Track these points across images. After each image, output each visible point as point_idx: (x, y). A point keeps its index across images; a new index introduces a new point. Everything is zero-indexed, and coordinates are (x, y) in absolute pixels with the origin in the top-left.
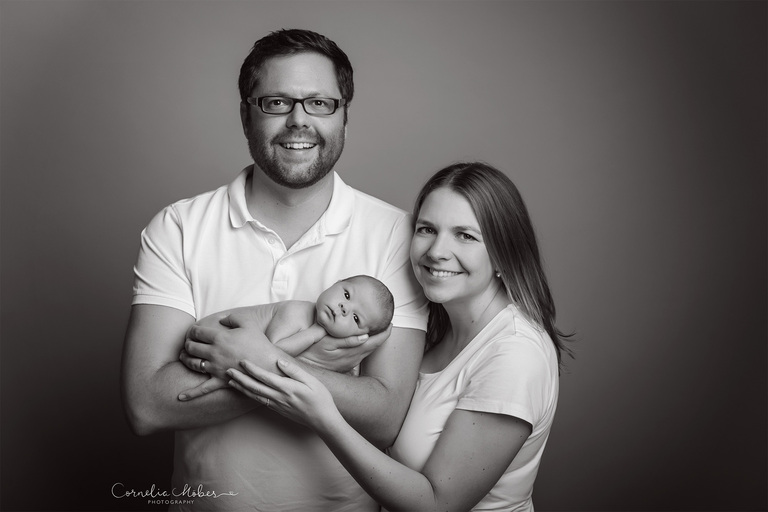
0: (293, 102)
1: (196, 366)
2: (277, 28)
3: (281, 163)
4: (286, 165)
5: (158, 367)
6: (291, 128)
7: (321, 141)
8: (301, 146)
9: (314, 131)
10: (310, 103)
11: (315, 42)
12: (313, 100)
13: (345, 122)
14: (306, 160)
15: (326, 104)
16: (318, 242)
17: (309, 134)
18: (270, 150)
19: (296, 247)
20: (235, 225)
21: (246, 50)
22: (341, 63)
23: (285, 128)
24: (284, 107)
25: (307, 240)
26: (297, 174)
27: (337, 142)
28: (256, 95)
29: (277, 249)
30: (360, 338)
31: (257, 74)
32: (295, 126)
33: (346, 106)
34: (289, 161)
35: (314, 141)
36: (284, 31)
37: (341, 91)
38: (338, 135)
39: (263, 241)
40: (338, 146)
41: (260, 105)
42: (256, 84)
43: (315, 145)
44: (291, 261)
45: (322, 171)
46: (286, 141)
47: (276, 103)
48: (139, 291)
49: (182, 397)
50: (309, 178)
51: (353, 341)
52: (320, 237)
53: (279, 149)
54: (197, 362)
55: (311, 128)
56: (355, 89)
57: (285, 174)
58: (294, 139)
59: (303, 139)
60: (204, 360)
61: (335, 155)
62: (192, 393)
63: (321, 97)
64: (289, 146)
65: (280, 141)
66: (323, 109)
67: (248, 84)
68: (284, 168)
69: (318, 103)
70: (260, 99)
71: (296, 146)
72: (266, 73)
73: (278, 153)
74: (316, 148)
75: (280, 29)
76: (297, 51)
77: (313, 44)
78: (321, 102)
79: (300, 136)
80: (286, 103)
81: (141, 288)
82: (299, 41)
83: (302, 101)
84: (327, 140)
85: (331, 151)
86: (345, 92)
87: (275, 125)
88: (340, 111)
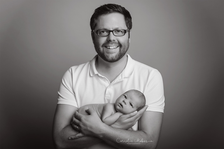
0: (109, 32)
1: (75, 127)
2: (102, 4)
3: (106, 54)
4: (108, 55)
5: (63, 127)
6: (109, 41)
7: (120, 45)
8: (113, 47)
9: (117, 41)
10: (116, 32)
11: (117, 9)
13: (129, 37)
14: (115, 53)
15: (121, 31)
16: (121, 80)
17: (116, 43)
18: (101, 49)
19: (113, 82)
20: (91, 75)
21: (92, 12)
22: (127, 15)
23: (106, 41)
24: (106, 34)
25: (117, 80)
26: (112, 58)
27: (126, 45)
28: (96, 29)
29: (106, 83)
30: (134, 113)
31: (96, 21)
32: (110, 41)
33: (129, 31)
34: (108, 53)
36: (105, 5)
37: (127, 26)
38: (126, 43)
39: (102, 81)
40: (127, 47)
41: (97, 33)
42: (96, 25)
43: (118, 46)
44: (112, 87)
45: (121, 56)
46: (107, 46)
47: (103, 32)
48: (59, 99)
49: (70, 138)
50: (116, 59)
51: (132, 114)
52: (122, 78)
53: (105, 48)
54: (75, 126)
55: (116, 41)
56: (133, 25)
57: (107, 58)
58: (110, 45)
59: (113, 45)
60: (78, 126)
61: (125, 50)
62: (73, 137)
63: (120, 29)
64: (108, 47)
65: (105, 45)
66: (120, 33)
67: (93, 25)
68: (107, 56)
69: (118, 31)
70: (97, 31)
71: (111, 47)
72: (99, 21)
73: (104, 50)
74: (119, 47)
75: (104, 4)
76: (110, 12)
80: (106, 32)
81: (60, 98)
82: (111, 9)
83: (112, 31)
84: (123, 45)
85: (124, 49)
86: (128, 26)
87: (103, 40)
88: (127, 33)
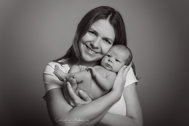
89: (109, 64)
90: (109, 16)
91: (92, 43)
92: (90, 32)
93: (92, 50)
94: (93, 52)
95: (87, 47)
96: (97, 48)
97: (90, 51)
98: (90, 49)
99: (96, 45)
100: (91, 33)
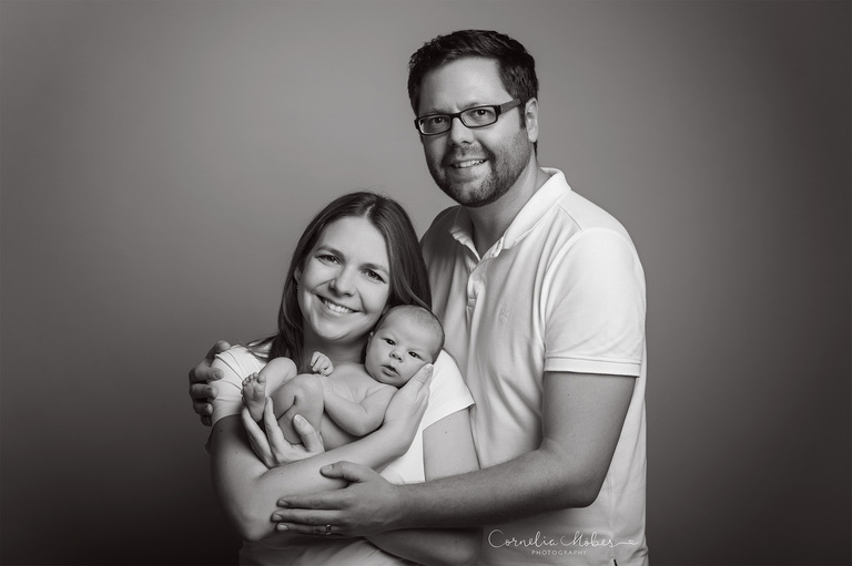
0: (449, 118)
3: (453, 185)
7: (490, 156)
9: (476, 144)
10: (471, 115)
11: (471, 46)
12: (475, 110)
14: (476, 178)
15: (489, 112)
17: (475, 149)
18: (441, 173)
24: (443, 125)
26: (470, 193)
32: (455, 145)
34: (459, 181)
35: (481, 156)
37: (509, 91)
41: (418, 127)
43: (484, 161)
45: (500, 186)
46: (452, 161)
47: (437, 121)
50: (482, 195)
53: (450, 170)
58: (459, 158)
63: (484, 104)
66: (485, 118)
69: (481, 112)
73: (450, 174)
74: (487, 163)
76: (451, 60)
77: (469, 49)
78: (485, 111)
79: (464, 154)
83: (458, 116)
85: (506, 163)
86: (514, 91)
89: (393, 365)
90: (369, 209)
91: (332, 284)
92: (323, 257)
93: (337, 305)
94: (339, 309)
95: (322, 298)
96: (348, 295)
97: (332, 306)
98: (332, 302)
99: (342, 287)
100: (326, 261)
